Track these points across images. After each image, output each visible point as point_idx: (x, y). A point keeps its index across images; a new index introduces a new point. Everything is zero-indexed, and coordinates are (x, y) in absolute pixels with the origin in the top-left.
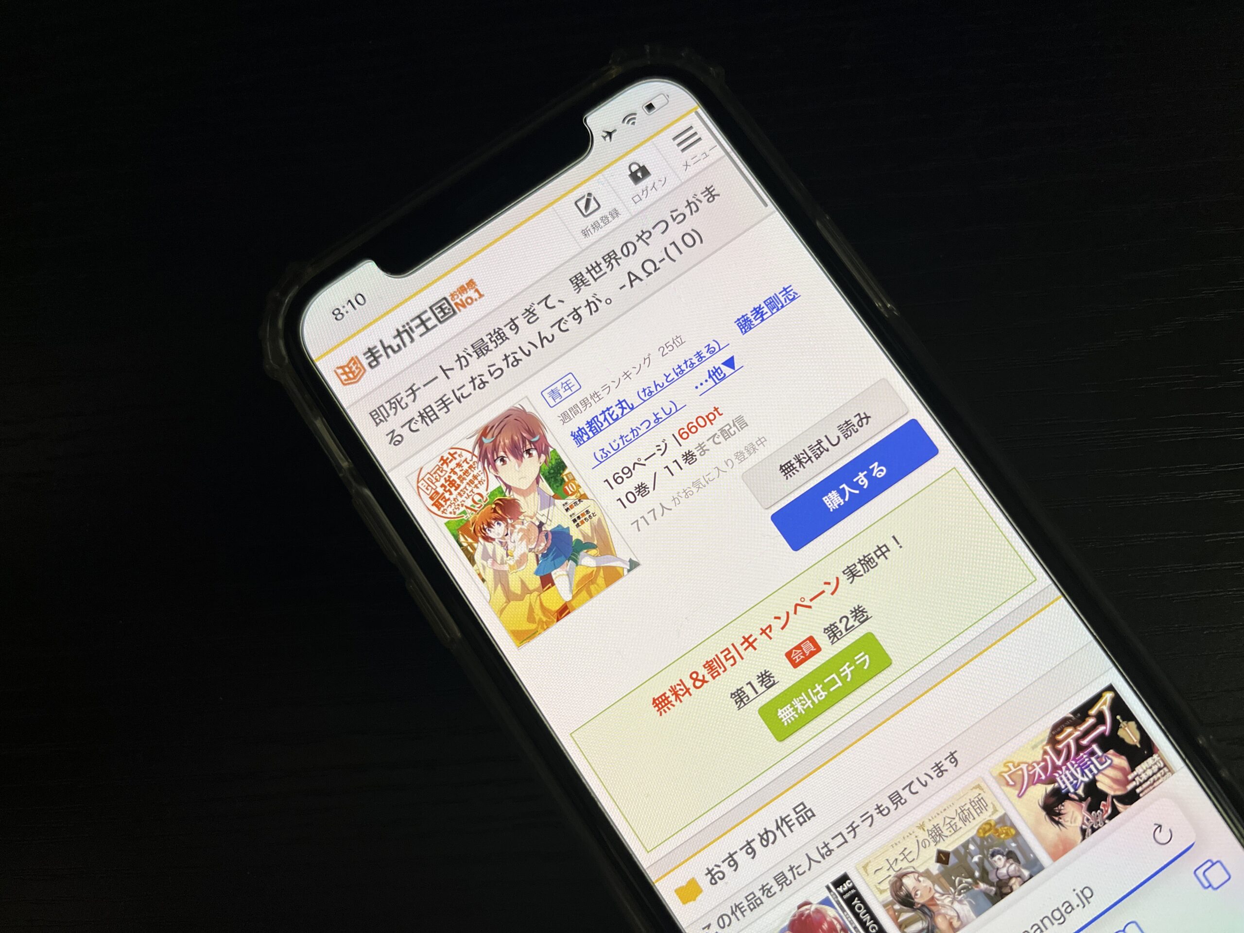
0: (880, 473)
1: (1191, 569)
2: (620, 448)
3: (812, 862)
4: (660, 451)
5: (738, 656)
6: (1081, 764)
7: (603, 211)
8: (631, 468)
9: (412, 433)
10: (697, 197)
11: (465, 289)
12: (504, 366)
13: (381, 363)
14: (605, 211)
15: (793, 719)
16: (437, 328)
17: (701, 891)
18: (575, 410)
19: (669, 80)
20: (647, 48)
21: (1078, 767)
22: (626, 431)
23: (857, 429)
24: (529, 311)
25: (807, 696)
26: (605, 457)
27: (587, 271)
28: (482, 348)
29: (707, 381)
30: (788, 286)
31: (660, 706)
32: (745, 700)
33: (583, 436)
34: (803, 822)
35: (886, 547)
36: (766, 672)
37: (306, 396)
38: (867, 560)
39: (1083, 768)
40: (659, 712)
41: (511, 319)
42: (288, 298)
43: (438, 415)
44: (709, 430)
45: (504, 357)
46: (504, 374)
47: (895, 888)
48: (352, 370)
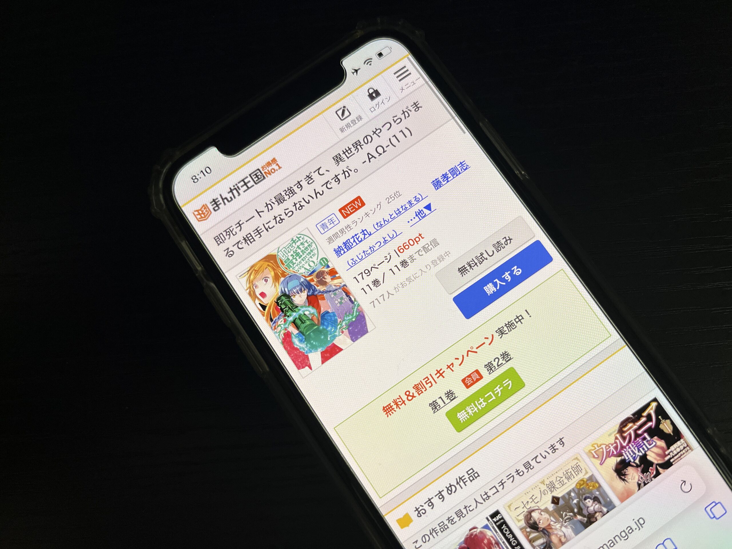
0: (518, 272)
1: (703, 329)
2: (363, 258)
3: (477, 503)
4: (387, 260)
5: (434, 381)
6: (638, 445)
7: (353, 117)
8: (370, 270)
9: (239, 249)
10: (408, 108)
11: (271, 164)
12: (294, 210)
15: (466, 419)
17: (412, 521)
18: (336, 236)
19: (392, 38)
20: (379, 20)
21: (635, 447)
22: (366, 248)
23: (504, 246)
24: (309, 177)
25: (474, 405)
26: (354, 264)
27: (343, 153)
28: (280, 199)
29: (414, 218)
30: (463, 161)
31: (387, 411)
32: (437, 407)
33: (341, 251)
34: (472, 480)
35: (522, 316)
36: (450, 391)
37: (176, 228)
38: (511, 324)
39: (639, 447)
40: (387, 415)
41: (298, 182)
42: (165, 170)
43: (255, 239)
44: (416, 247)
45: (294, 204)
46: (294, 214)
47: (527, 519)
48: (204, 212)
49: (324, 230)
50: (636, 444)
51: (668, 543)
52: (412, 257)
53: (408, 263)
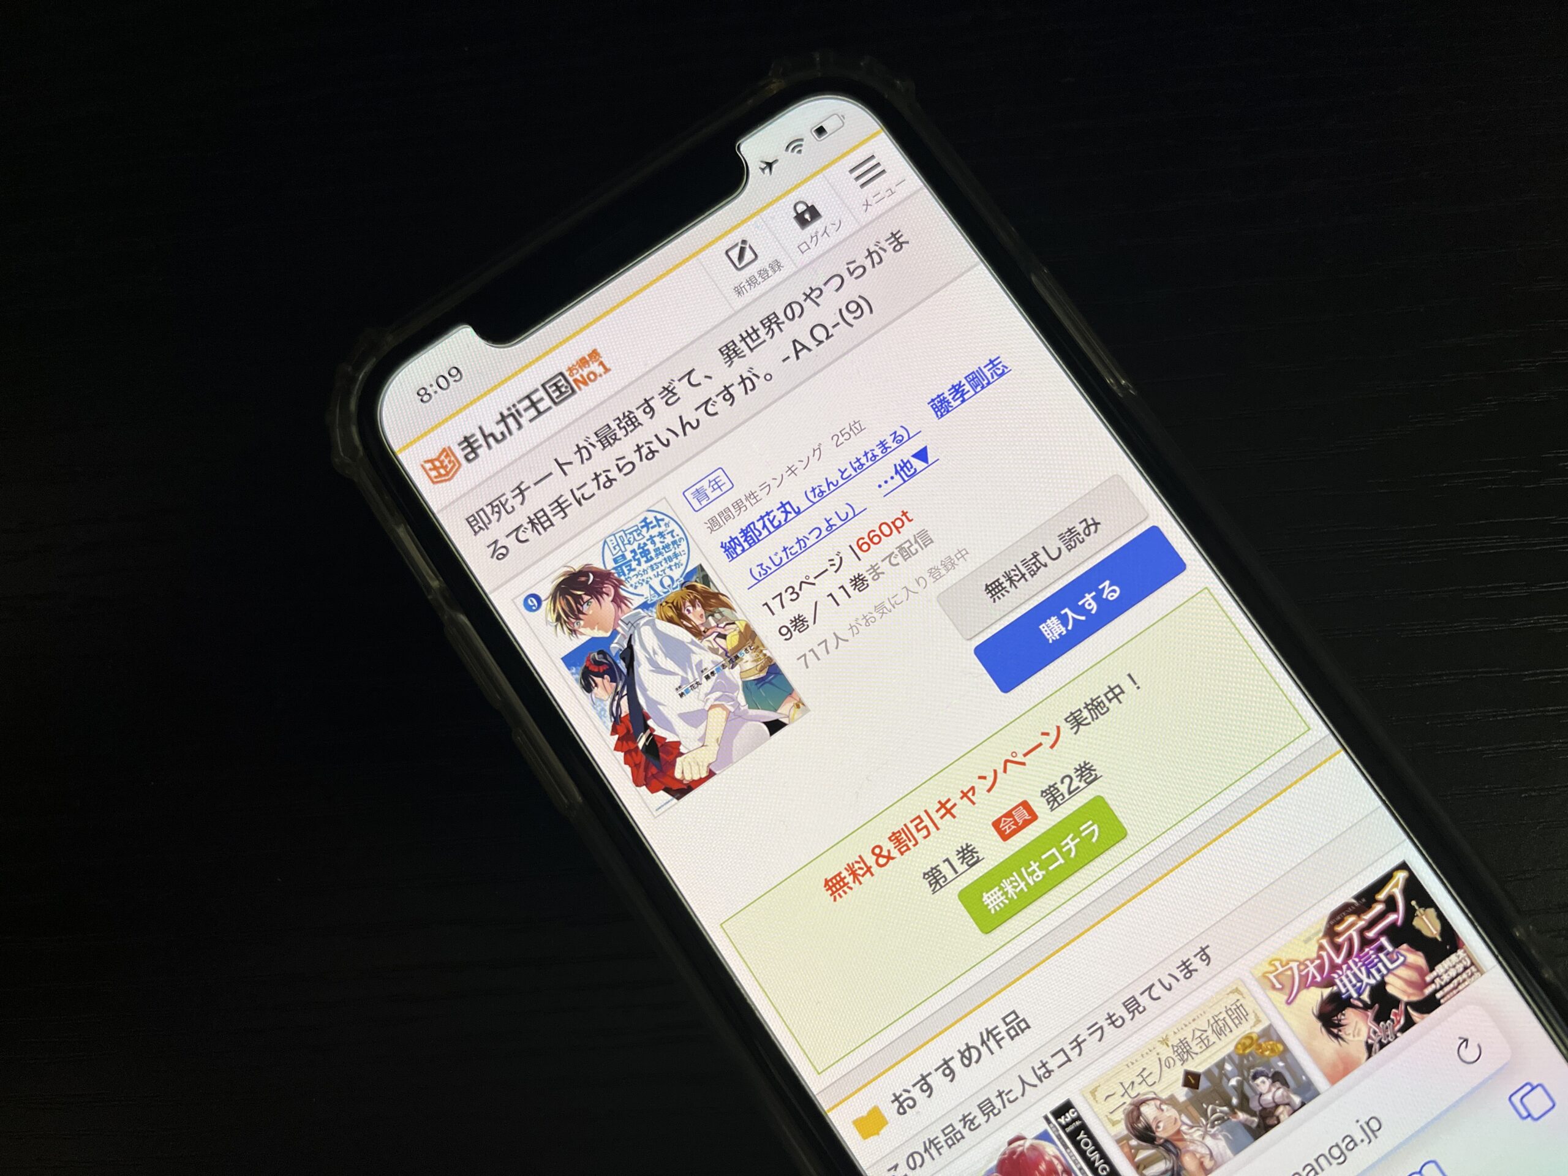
0: (1112, 594)
1: (1505, 715)
2: (783, 563)
3: (1026, 1086)
4: (832, 567)
5: (933, 825)
7: (762, 263)
8: (797, 589)
9: (519, 543)
10: (880, 245)
11: (587, 362)
12: (636, 460)
13: (481, 455)
14: (765, 264)
15: (1002, 906)
16: (551, 411)
17: (886, 1122)
18: (726, 515)
19: (844, 96)
20: (817, 56)
22: (790, 542)
23: (1083, 538)
24: (668, 390)
25: (1019, 877)
26: (764, 574)
27: (740, 339)
29: (892, 478)
30: (995, 357)
31: (834, 889)
32: (941, 881)
33: (736, 548)
34: (1015, 1036)
35: (1120, 688)
36: (968, 847)
37: (386, 498)
38: (1096, 704)
39: (1369, 966)
40: (833, 897)
41: (645, 400)
42: (363, 374)
43: (553, 521)
44: (896, 539)
45: (636, 448)
46: (636, 470)
47: (1131, 1119)
48: (444, 465)
49: (700, 502)
50: (1363, 960)
51: (1431, 1173)
52: (876, 568)
53: (867, 580)
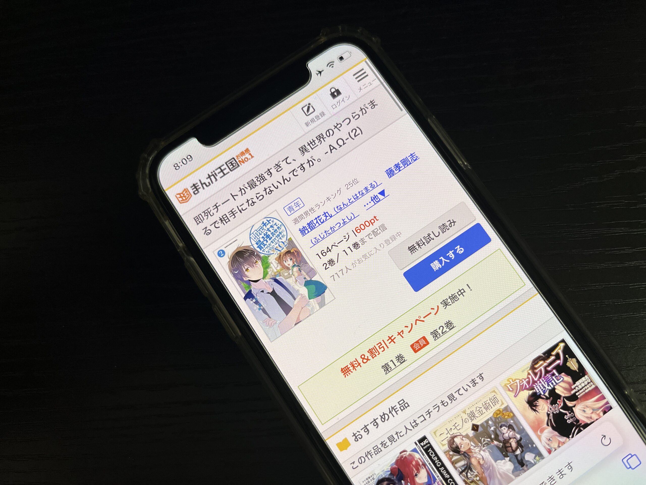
0: (460, 251)
1: (622, 302)
2: (325, 237)
3: (407, 430)
4: (345, 239)
5: (386, 346)
8: (330, 248)
9: (216, 228)
10: (366, 106)
11: (244, 153)
12: (264, 194)
13: (200, 192)
14: (318, 113)
16: (229, 174)
17: (350, 445)
18: (301, 217)
19: (351, 44)
20: (340, 28)
21: (545, 382)
22: (328, 229)
23: (449, 228)
24: (278, 165)
26: (317, 242)
27: (308, 144)
28: (253, 184)
29: (370, 202)
30: (413, 153)
31: (345, 372)
32: (389, 369)
33: (305, 231)
34: (403, 409)
35: (464, 290)
36: (400, 355)
37: (161, 209)
38: (454, 297)
39: (548, 382)
40: (344, 375)
41: (268, 169)
42: (151, 158)
43: (230, 219)
44: (372, 228)
45: (264, 189)
46: (264, 198)
47: (450, 443)
48: (185, 195)
49: (290, 212)
50: (546, 379)
52: (363, 240)
53: (359, 245)
